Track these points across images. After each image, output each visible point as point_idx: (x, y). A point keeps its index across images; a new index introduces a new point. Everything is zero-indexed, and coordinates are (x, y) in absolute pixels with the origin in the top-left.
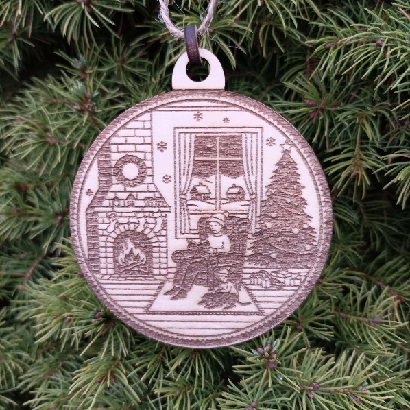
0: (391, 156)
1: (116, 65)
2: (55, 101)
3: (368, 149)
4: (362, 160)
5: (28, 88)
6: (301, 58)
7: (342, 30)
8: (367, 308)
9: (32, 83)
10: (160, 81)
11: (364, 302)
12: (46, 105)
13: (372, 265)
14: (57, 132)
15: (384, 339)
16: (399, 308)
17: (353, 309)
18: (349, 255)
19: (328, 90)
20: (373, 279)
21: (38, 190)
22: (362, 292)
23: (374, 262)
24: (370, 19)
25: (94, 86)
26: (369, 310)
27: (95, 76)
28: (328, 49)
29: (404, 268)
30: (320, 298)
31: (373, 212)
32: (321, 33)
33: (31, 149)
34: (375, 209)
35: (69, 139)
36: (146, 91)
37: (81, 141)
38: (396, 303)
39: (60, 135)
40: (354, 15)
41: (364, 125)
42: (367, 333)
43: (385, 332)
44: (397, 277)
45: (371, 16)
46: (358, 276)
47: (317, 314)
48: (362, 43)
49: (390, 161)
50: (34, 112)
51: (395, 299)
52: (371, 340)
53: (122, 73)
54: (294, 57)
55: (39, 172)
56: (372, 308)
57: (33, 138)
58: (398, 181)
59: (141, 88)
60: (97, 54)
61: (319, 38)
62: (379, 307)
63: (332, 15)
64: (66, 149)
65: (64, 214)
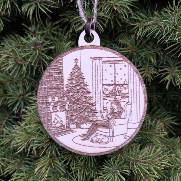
3: (151, 67)
17: (147, 129)
28: (138, 28)
51: (163, 124)
64: (26, 66)
65: (23, 95)
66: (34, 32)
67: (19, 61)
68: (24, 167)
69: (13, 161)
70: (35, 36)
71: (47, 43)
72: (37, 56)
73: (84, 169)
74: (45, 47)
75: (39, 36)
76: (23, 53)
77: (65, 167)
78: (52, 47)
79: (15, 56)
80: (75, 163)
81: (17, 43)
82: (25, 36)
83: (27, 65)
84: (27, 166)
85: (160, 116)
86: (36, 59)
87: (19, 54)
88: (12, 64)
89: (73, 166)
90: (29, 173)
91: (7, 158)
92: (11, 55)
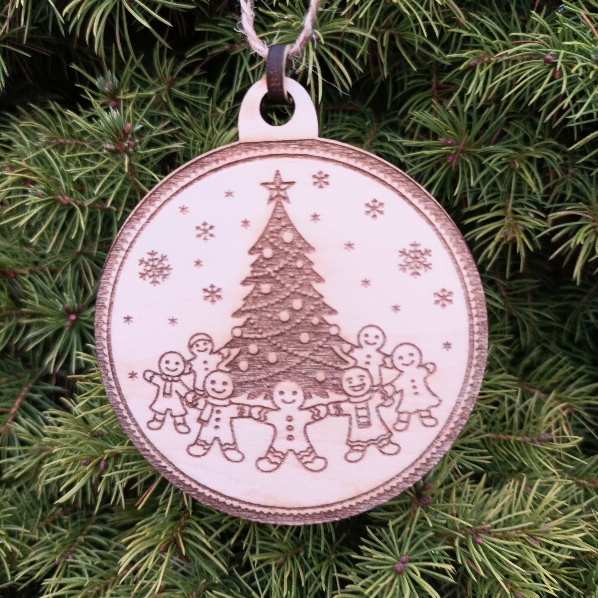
27: (136, 103)
28: (472, 69)
32: (456, 45)
57: (37, 195)
60: (132, 71)
64: (87, 212)
65: (78, 312)
66: (113, 95)
67: (62, 195)
68: (84, 555)
69: (48, 536)
70: (116, 107)
71: (158, 130)
72: (123, 176)
73: (292, 559)
74: (150, 145)
75: (130, 108)
76: (77, 165)
77: (225, 554)
78: (177, 145)
79: (48, 177)
80: (261, 540)
81: (56, 131)
82: (81, 110)
83: (89, 206)
84: (93, 552)
85: (554, 380)
86: (121, 187)
87: (62, 172)
88: (40, 203)
89: (253, 551)
90: (100, 575)
91: (27, 527)
92: (35, 174)
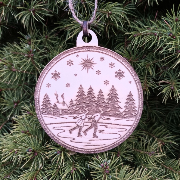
0: (160, 82)
1: (44, 39)
2: (16, 53)
3: (150, 79)
4: (147, 83)
5: (5, 47)
6: (122, 40)
7: (140, 29)
8: (148, 148)
9: (7, 45)
10: (63, 46)
11: (147, 145)
12: (12, 54)
13: (151, 129)
14: (17, 66)
15: (155, 161)
16: (162, 148)
17: (142, 148)
18: (141, 124)
19: (133, 53)
20: (151, 135)
21: (6, 91)
22: (146, 140)
23: (152, 127)
24: (152, 25)
25: (34, 47)
26: (149, 148)
27: (35, 43)
28: (135, 37)
29: (164, 130)
30: (128, 143)
31: (152, 106)
32: (131, 30)
33: (4, 73)
34: (153, 104)
35: (22, 69)
36: (57, 50)
37: (27, 71)
38: (161, 145)
39: (18, 68)
40: (145, 23)
41: (149, 69)
42: (148, 159)
43: (156, 158)
44: (161, 134)
45: (152, 23)
46: (145, 133)
47: (126, 150)
48: (149, 35)
49: (159, 84)
50: (7, 57)
51: (160, 143)
52: (150, 162)
53: (46, 42)
54: (120, 39)
55: (7, 83)
56: (150, 148)
57: (6, 68)
58: (163, 93)
59: (54, 49)
60: (36, 34)
61: (131, 32)
62: (153, 147)
63: (136, 23)
64: (19, 74)
67: (13, 69)
69: (3, 169)
71: (41, 51)
75: (33, 44)
